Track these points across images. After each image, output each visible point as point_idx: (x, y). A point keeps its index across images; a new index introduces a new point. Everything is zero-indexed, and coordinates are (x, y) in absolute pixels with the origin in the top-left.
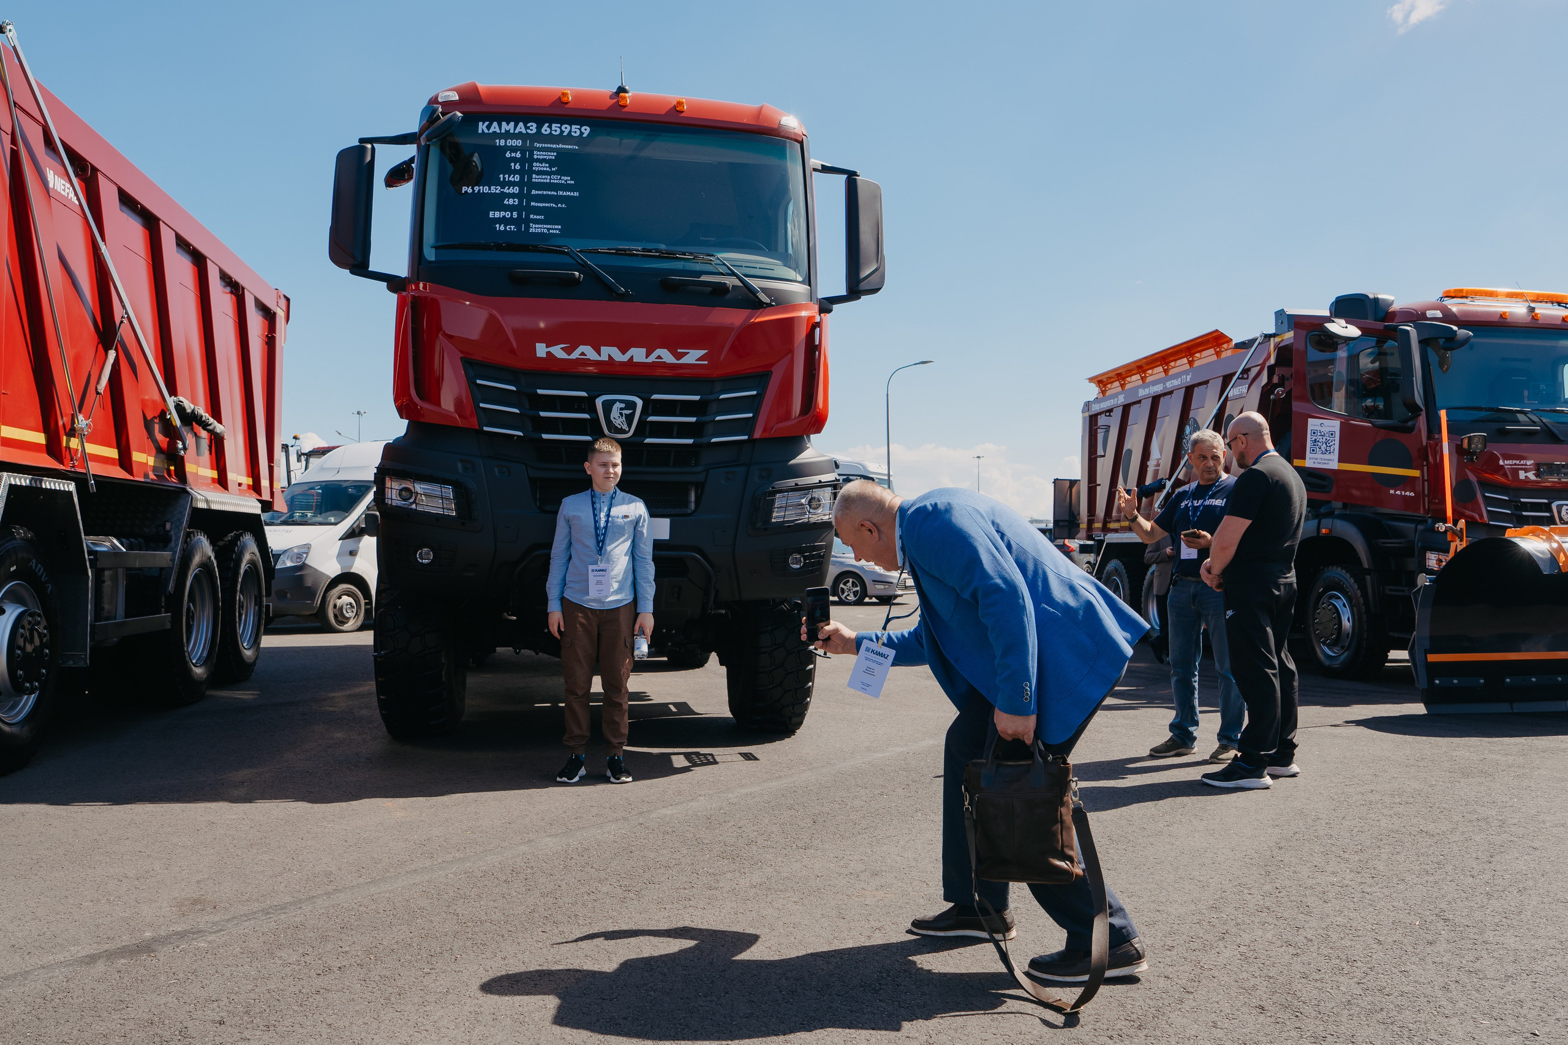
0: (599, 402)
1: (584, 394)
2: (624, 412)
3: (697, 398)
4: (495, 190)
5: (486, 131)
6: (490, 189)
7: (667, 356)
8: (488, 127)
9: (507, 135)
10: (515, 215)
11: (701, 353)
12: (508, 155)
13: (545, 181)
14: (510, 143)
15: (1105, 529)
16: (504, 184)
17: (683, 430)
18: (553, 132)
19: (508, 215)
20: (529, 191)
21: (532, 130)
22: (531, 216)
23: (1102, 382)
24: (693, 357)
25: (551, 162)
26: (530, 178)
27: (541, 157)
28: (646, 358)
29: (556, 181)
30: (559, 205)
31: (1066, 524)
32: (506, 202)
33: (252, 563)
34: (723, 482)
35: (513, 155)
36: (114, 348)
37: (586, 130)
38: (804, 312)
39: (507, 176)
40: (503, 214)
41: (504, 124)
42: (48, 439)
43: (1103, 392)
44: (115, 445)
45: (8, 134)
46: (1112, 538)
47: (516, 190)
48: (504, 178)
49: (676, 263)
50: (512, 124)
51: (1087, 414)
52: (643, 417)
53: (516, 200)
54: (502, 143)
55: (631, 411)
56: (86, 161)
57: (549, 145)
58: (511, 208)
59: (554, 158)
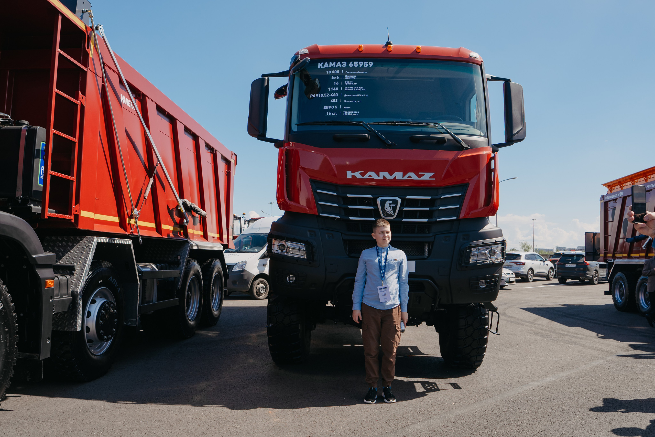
0: (378, 200)
1: (371, 196)
2: (392, 205)
3: (430, 197)
4: (327, 95)
5: (322, 67)
6: (324, 95)
7: (413, 176)
8: (323, 65)
9: (332, 68)
10: (336, 107)
11: (432, 174)
12: (332, 78)
13: (351, 90)
14: (334, 72)
15: (614, 257)
16: (331, 92)
17: (422, 214)
18: (355, 66)
19: (332, 107)
20: (343, 95)
21: (344, 65)
22: (344, 107)
23: (610, 186)
24: (427, 176)
25: (354, 81)
26: (344, 89)
27: (349, 78)
28: (403, 177)
29: (356, 90)
30: (358, 101)
31: (592, 254)
32: (331, 101)
33: (219, 272)
34: (443, 242)
35: (335, 78)
36: (153, 177)
37: (371, 64)
38: (484, 152)
39: (332, 88)
40: (330, 107)
41: (331, 63)
42: (120, 220)
43: (611, 191)
44: (154, 222)
45: (100, 78)
46: (618, 261)
47: (337, 95)
48: (331, 89)
49: (418, 128)
50: (334, 63)
51: (603, 201)
52: (401, 208)
53: (337, 100)
54: (330, 72)
55: (395, 205)
56: (141, 92)
57: (353, 72)
58: (334, 104)
59: (355, 78)
